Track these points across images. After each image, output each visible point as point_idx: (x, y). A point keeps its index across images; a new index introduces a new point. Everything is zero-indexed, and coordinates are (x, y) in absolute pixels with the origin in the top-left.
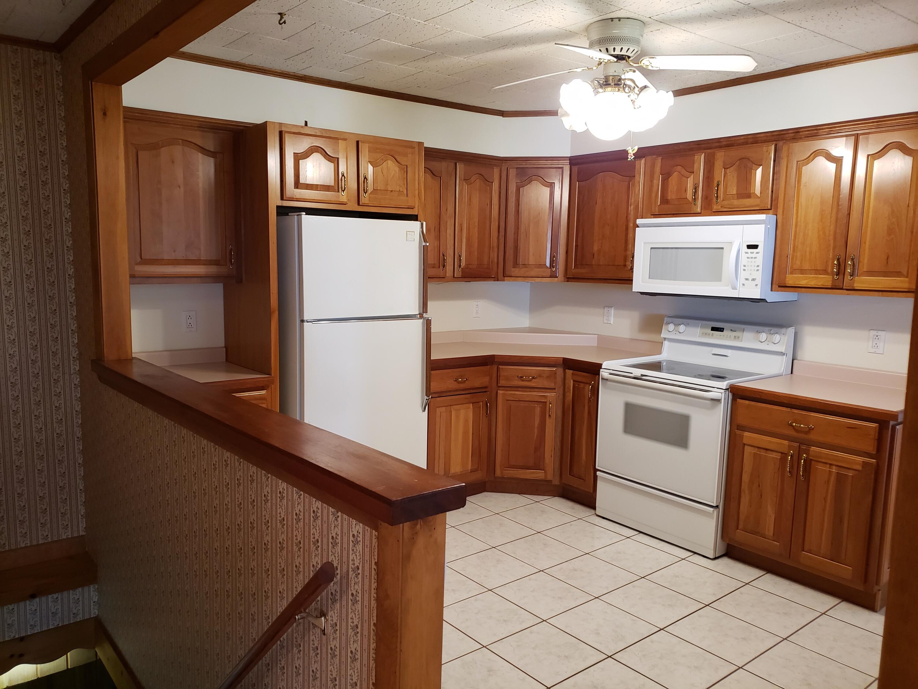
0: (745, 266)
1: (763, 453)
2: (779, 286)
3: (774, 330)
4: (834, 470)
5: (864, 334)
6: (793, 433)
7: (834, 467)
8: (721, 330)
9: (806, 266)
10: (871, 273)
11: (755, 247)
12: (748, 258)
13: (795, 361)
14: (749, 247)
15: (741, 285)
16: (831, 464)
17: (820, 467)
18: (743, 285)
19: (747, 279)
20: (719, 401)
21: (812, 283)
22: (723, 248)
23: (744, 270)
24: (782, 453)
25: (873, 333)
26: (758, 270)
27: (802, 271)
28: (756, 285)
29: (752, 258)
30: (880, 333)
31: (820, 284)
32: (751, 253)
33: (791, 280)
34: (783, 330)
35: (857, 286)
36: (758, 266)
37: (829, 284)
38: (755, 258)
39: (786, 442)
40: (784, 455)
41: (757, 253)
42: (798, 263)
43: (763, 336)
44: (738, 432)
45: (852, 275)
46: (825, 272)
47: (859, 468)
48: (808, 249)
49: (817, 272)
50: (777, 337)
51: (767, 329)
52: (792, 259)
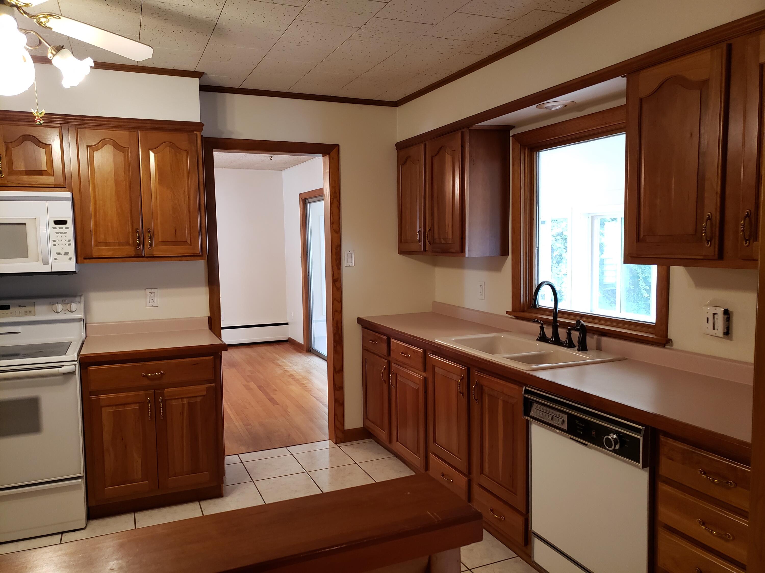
0: (54, 241)
1: (122, 409)
2: (85, 259)
3: (68, 300)
4: (185, 401)
5: (141, 293)
6: (146, 382)
7: (185, 399)
8: (8, 307)
9: (110, 239)
10: (165, 243)
11: (64, 222)
12: (57, 233)
13: (87, 325)
14: (56, 222)
15: (53, 260)
16: (182, 398)
17: (174, 402)
18: (56, 259)
19: (59, 254)
20: (72, 373)
21: (118, 254)
22: (25, 224)
23: (54, 245)
24: (139, 403)
25: (149, 291)
26: (69, 245)
27: (106, 244)
28: (70, 259)
29: (61, 233)
30: (154, 290)
31: (125, 254)
32: (60, 228)
33: (95, 252)
34: (78, 299)
35: (156, 254)
36: (69, 241)
37: (133, 254)
38: (65, 233)
39: (142, 392)
40: (142, 404)
41: (66, 228)
42: (102, 236)
43: (60, 307)
44: (93, 397)
45: (151, 245)
46: (127, 243)
47: (204, 393)
48: (110, 224)
49: (120, 243)
50: (74, 306)
51: (60, 300)
52: (96, 232)
